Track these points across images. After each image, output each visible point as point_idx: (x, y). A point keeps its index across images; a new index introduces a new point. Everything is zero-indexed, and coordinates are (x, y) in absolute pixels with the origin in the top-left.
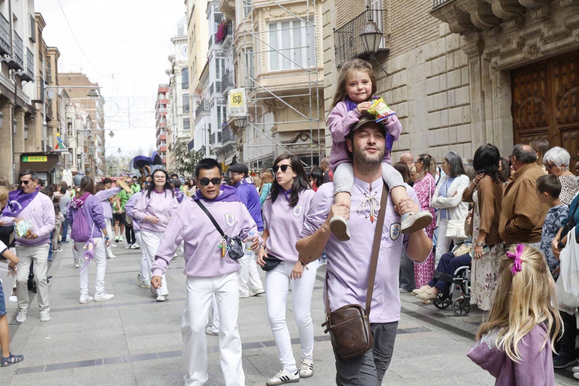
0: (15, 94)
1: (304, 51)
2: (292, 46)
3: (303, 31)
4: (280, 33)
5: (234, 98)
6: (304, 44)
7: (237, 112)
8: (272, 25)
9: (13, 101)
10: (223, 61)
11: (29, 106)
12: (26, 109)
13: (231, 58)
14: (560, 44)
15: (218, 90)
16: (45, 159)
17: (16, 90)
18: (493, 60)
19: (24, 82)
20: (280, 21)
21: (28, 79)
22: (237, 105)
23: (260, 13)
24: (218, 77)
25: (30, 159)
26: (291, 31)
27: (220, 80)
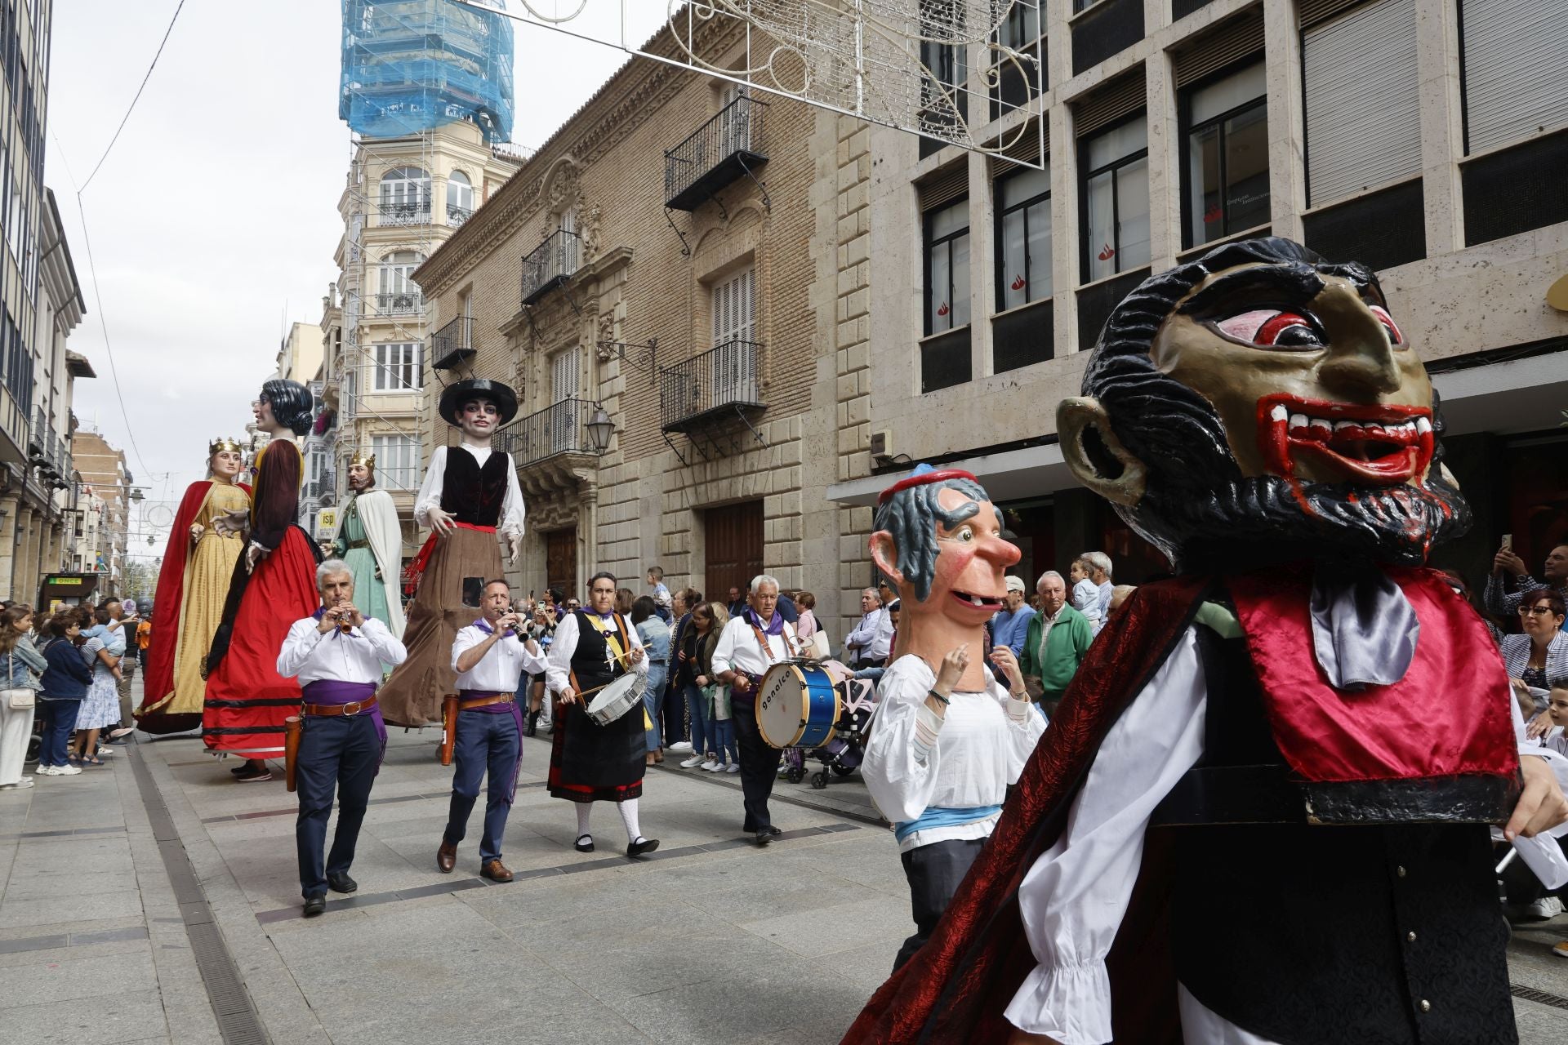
0: (48, 507)
1: (412, 472)
2: (399, 466)
3: (413, 449)
4: (385, 449)
5: (325, 517)
6: (412, 465)
7: (328, 534)
8: (377, 438)
9: (44, 513)
10: (323, 457)
11: (57, 516)
12: (55, 520)
13: (333, 455)
14: (567, 520)
15: (313, 494)
16: (79, 582)
17: (49, 501)
18: (534, 523)
19: (56, 490)
20: (386, 435)
21: (62, 486)
22: (328, 526)
23: (363, 424)
24: (314, 477)
25: (58, 582)
26: (399, 448)
27: (317, 481)
